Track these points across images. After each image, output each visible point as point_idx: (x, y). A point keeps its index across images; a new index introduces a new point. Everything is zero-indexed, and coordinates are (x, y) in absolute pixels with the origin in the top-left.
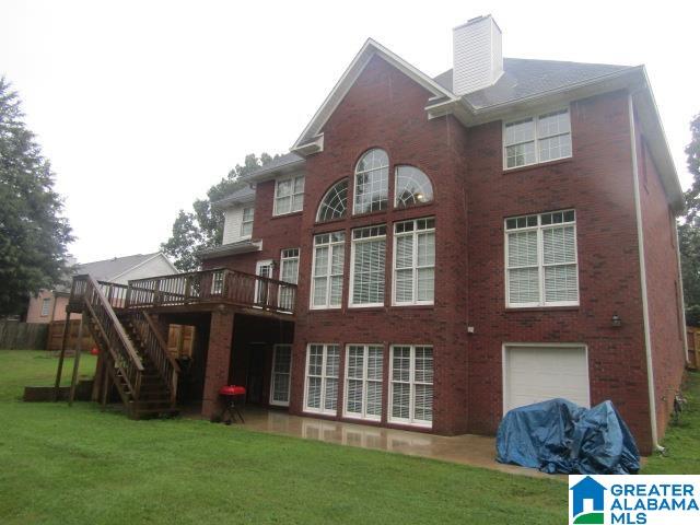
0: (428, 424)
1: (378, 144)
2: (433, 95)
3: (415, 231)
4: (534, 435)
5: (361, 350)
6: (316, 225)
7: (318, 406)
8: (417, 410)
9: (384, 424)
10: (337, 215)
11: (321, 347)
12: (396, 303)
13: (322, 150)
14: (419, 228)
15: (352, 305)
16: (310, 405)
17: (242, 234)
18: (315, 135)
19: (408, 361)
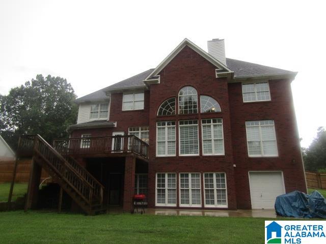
0: (226, 206)
1: (191, 85)
2: (218, 68)
3: (212, 123)
4: (293, 205)
5: (187, 176)
6: (158, 117)
7: (164, 203)
8: (218, 201)
9: (203, 208)
10: (169, 113)
11: (164, 175)
12: (204, 154)
13: (159, 83)
14: (213, 122)
15: (180, 155)
16: (158, 203)
17: (91, 118)
18: (156, 76)
19: (213, 179)
